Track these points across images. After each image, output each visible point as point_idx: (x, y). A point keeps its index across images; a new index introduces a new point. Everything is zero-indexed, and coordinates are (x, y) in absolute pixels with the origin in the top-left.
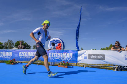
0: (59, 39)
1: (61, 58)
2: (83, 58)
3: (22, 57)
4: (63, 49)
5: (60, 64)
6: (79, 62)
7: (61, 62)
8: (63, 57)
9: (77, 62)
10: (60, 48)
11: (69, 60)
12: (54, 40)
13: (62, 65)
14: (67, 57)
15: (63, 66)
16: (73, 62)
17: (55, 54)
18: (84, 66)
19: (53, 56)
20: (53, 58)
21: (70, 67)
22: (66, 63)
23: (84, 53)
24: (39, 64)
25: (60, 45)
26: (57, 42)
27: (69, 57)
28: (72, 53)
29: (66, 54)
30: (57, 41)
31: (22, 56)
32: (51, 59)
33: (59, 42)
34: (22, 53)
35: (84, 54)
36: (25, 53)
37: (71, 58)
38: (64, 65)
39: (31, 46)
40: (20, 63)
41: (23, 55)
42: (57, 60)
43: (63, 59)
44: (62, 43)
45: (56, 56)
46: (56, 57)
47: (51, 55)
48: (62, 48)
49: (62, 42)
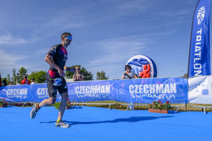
0: (145, 58)
1: (152, 94)
2: (201, 92)
3: (82, 95)
4: (155, 76)
5: (151, 106)
6: (191, 102)
7: (154, 102)
8: (157, 93)
9: (187, 102)
10: (148, 74)
11: (170, 97)
12: (136, 60)
13: (156, 107)
14: (165, 92)
15: (159, 110)
16: (179, 102)
17: (142, 87)
18: (203, 111)
19: (138, 91)
20: (138, 94)
21: (173, 113)
22: (165, 104)
23: (201, 82)
24: (111, 108)
25: (148, 69)
26: (142, 62)
27: (169, 92)
28: (175, 84)
29: (162, 85)
30: (141, 60)
31: (80, 93)
32: (134, 97)
33: (145, 62)
34: (81, 87)
35: (201, 85)
36: (85, 88)
37: (173, 93)
38: (160, 108)
39: (92, 74)
40: (78, 107)
41: (82, 91)
42: (146, 98)
43: (158, 95)
44: (151, 65)
45: (142, 91)
46: (144, 94)
47: (134, 89)
48: (152, 73)
49: (150, 62)
